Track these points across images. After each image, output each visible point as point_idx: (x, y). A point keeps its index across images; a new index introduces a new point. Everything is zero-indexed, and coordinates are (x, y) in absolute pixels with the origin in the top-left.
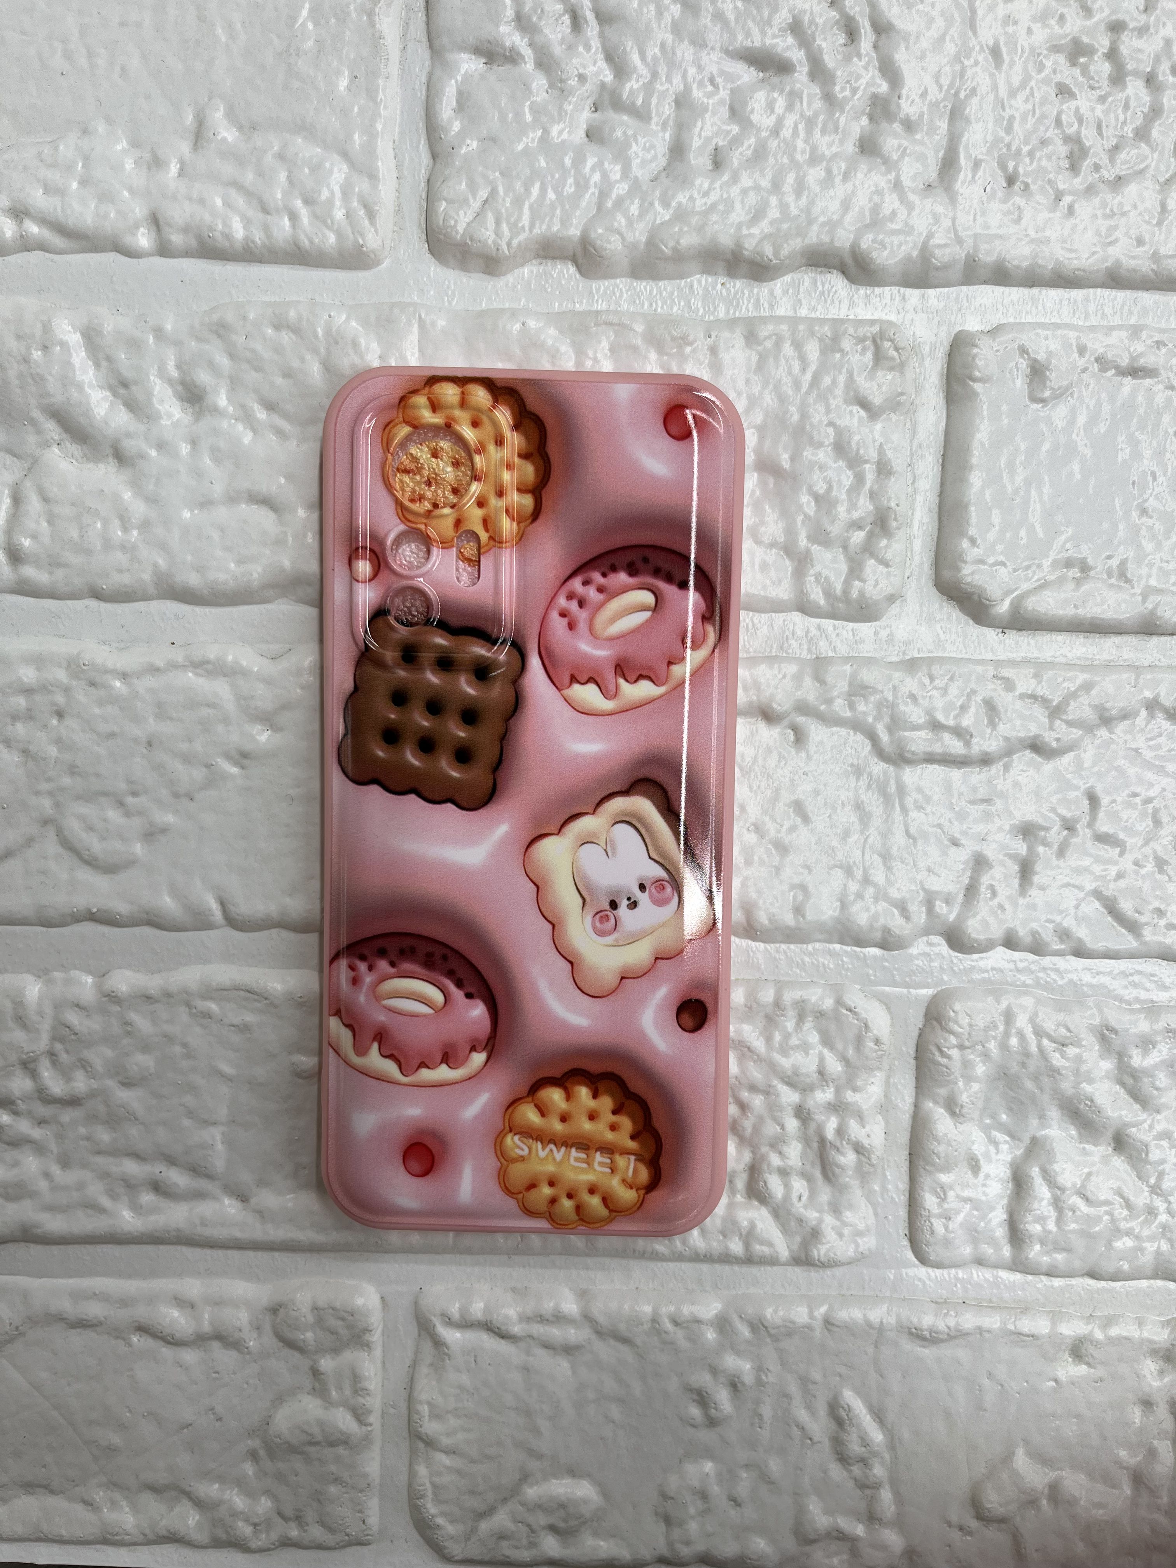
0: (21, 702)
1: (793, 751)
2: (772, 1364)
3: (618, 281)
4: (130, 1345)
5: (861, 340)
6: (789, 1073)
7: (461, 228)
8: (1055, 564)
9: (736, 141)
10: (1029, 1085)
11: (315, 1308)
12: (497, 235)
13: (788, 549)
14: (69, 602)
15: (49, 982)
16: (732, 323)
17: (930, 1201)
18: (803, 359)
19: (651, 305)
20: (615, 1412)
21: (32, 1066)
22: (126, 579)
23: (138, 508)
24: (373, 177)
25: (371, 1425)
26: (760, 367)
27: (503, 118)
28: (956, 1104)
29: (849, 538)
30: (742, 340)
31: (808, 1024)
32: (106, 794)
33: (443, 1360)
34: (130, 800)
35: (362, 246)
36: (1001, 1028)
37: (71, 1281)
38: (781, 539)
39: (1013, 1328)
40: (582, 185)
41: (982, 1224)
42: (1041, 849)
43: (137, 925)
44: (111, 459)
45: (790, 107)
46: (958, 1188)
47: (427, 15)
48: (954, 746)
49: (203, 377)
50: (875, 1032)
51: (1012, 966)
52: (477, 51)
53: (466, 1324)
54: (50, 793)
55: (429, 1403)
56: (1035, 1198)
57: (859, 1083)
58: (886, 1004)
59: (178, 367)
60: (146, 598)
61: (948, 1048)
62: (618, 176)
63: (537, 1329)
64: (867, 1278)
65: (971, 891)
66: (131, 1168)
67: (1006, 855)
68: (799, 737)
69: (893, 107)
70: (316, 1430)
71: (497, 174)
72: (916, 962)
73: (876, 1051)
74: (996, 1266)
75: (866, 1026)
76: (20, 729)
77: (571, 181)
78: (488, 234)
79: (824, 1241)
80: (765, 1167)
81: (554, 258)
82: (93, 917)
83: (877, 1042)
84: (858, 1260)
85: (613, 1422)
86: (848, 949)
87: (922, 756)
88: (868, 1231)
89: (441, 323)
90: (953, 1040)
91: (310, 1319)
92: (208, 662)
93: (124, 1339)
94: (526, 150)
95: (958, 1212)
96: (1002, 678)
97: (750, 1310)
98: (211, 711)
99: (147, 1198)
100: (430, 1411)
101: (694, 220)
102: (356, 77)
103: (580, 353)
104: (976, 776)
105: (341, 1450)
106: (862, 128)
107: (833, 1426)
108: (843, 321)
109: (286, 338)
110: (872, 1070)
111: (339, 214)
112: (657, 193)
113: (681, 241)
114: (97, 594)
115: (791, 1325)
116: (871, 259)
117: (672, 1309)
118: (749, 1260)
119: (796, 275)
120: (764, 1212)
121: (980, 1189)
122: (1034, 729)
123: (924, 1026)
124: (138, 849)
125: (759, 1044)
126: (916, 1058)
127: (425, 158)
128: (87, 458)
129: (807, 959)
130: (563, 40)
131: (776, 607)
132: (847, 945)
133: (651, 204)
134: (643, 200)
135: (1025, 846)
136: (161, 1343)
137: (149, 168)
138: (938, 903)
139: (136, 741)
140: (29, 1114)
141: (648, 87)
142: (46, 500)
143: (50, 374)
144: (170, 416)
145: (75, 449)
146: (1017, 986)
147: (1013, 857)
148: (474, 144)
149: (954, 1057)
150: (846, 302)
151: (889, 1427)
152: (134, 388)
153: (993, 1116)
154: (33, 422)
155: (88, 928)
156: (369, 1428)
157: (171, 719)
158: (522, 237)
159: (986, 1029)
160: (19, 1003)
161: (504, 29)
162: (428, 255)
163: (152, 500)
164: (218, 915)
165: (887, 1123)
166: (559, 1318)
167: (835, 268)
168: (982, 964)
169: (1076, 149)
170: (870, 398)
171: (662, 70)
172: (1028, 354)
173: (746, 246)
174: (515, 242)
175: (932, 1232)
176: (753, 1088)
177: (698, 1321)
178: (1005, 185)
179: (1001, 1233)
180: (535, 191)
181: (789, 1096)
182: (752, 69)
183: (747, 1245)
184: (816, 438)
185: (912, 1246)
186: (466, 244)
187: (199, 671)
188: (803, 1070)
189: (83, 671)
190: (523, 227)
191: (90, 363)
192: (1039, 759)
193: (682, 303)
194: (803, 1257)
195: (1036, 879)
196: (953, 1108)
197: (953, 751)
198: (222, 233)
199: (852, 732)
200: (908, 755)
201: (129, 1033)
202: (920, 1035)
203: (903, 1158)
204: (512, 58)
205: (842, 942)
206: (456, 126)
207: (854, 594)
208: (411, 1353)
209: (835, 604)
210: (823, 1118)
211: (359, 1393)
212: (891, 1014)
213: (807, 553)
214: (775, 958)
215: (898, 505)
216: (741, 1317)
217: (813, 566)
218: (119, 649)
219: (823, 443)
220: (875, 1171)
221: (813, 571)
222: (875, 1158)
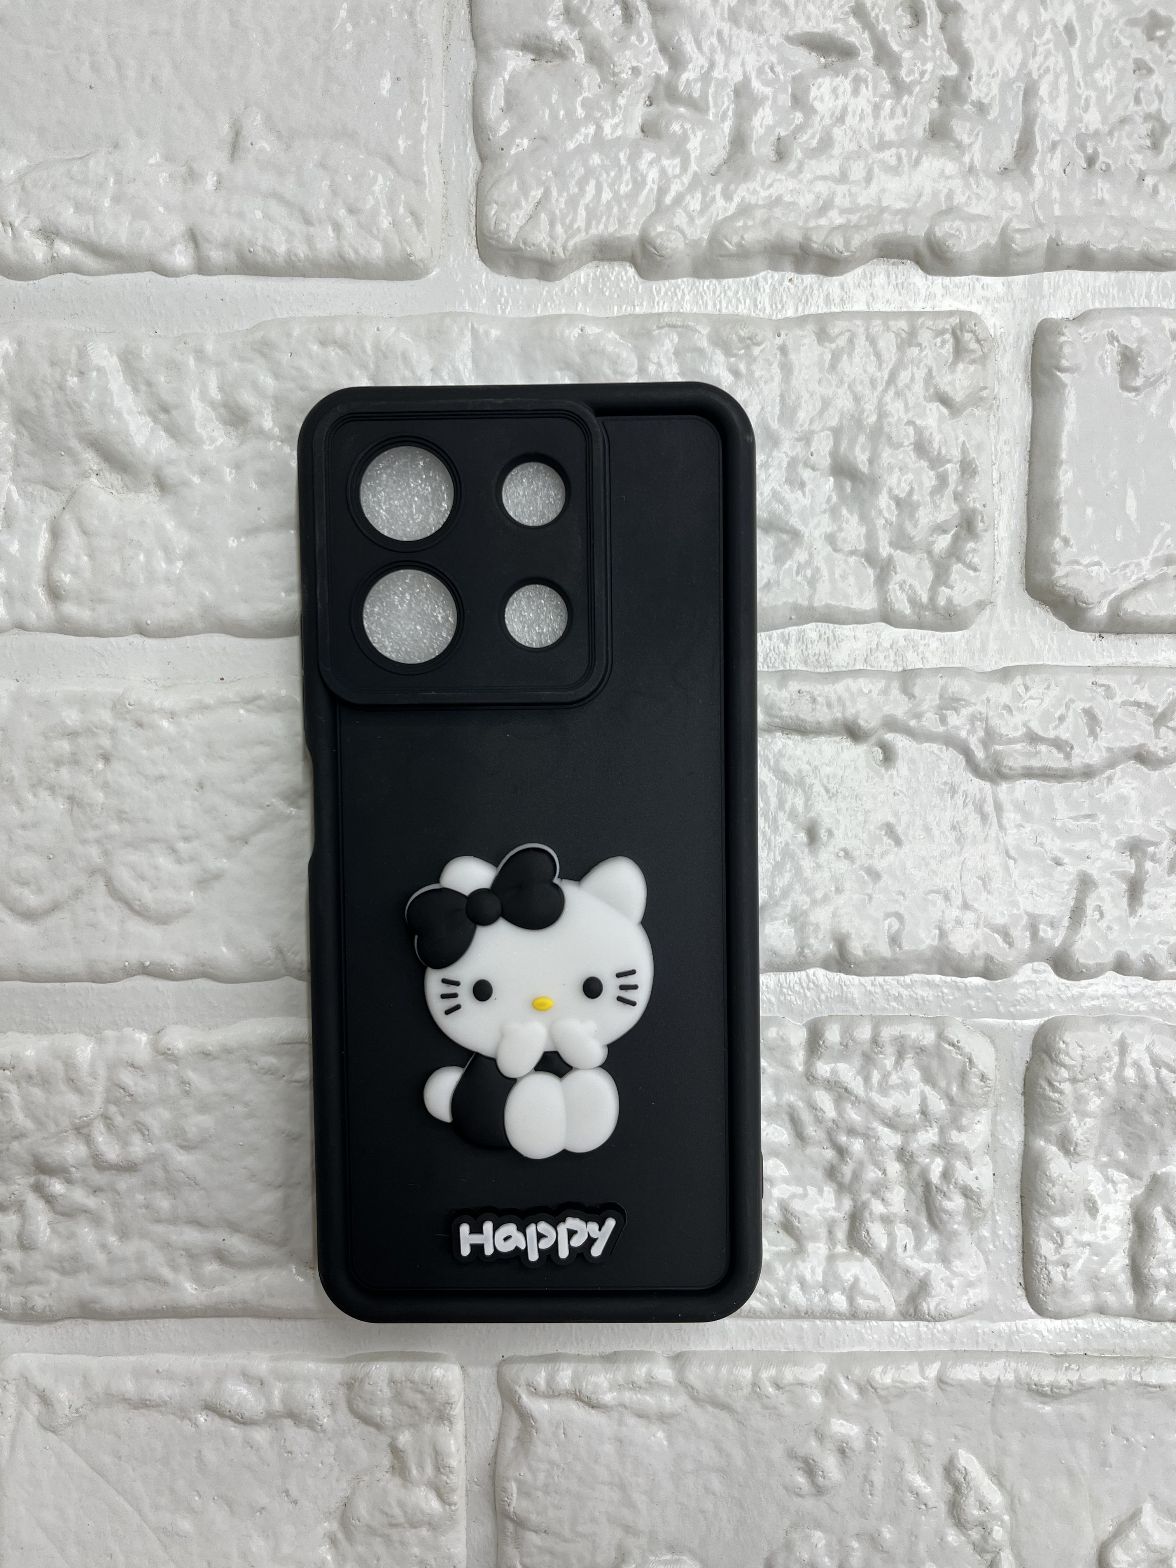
0: (64, 746)
1: (883, 770)
2: (882, 1427)
3: (679, 281)
4: (196, 1426)
5: (941, 333)
6: (890, 1114)
7: (513, 233)
8: (1155, 562)
9: (800, 129)
10: (1148, 1119)
11: (392, 1381)
12: (552, 237)
13: (870, 557)
14: (112, 639)
15: (101, 1041)
16: (802, 320)
17: (1046, 1247)
18: (878, 355)
19: (715, 305)
20: (716, 1483)
21: (85, 1131)
22: (173, 615)
23: (181, 540)
24: (419, 182)
25: (455, 1504)
26: (833, 366)
27: (554, 116)
28: (1070, 1142)
29: (933, 543)
30: (814, 337)
31: (909, 1061)
32: (155, 840)
33: (530, 1433)
34: (182, 846)
35: (410, 255)
36: (1116, 1059)
37: (133, 1358)
38: (862, 547)
39: (1139, 1380)
40: (639, 183)
41: (1103, 1270)
42: (1149, 865)
43: (191, 978)
44: (152, 488)
45: (856, 92)
46: (1075, 1233)
47: (471, 13)
48: (1055, 760)
49: (247, 398)
50: (980, 1067)
51: (1124, 991)
52: (525, 47)
53: (552, 1393)
54: (98, 841)
55: (517, 1480)
56: (1160, 1240)
57: (964, 1121)
58: (990, 1037)
59: (221, 389)
60: (193, 632)
61: (1060, 1082)
62: (677, 171)
63: (628, 1396)
64: (980, 1332)
65: (1077, 914)
66: (192, 1236)
67: (1113, 873)
68: (888, 755)
69: (964, 88)
70: (397, 1511)
71: (550, 173)
72: (1022, 991)
73: (981, 1088)
74: (1118, 1315)
75: (971, 1061)
76: (65, 773)
77: (627, 176)
78: (541, 238)
79: (933, 1293)
80: (867, 1215)
81: (611, 260)
82: (145, 971)
83: (983, 1077)
84: (971, 1313)
85: (714, 1494)
86: (948, 979)
87: (1020, 771)
88: (980, 1281)
89: (494, 333)
90: (1064, 1073)
91: (386, 1392)
92: (260, 697)
93: (190, 1420)
94: (579, 149)
95: (1077, 1258)
96: (1103, 685)
97: (857, 1371)
98: (264, 750)
99: (211, 1268)
100: (518, 1488)
101: (759, 214)
102: (398, 79)
103: (643, 359)
104: (1079, 789)
105: (424, 1532)
106: (931, 112)
107: (950, 1490)
108: (919, 314)
109: (333, 353)
110: (978, 1108)
111: (385, 223)
112: (719, 187)
113: (745, 236)
114: (142, 631)
115: (902, 1386)
116: (948, 247)
117: (773, 1372)
118: (854, 1315)
119: (867, 268)
120: (868, 1264)
121: (1100, 1233)
122: (1138, 739)
123: (1031, 1059)
124: (191, 895)
125: (856, 1085)
126: (1024, 1093)
127: (473, 160)
128: (127, 488)
129: (904, 991)
130: (614, 34)
131: (858, 618)
132: (947, 975)
133: (714, 199)
134: (704, 195)
135: (1133, 861)
136: (230, 1423)
137: (185, 182)
138: (1042, 926)
139: (186, 782)
140: (84, 1182)
141: (706, 78)
142: (85, 532)
143: (87, 401)
144: (213, 440)
145: (114, 479)
146: (1130, 1013)
147: (1122, 875)
148: (525, 142)
149: (1066, 1092)
150: (923, 292)
151: (1009, 1489)
152: (174, 413)
153: (1110, 1154)
154: (70, 452)
155: (141, 982)
156: (453, 1508)
157: (222, 758)
158: (577, 239)
159: (1100, 1060)
160: (69, 1065)
161: (551, 23)
162: (478, 263)
163: (196, 530)
164: (277, 965)
165: (995, 1162)
166: (652, 1384)
167: (908, 258)
168: (1090, 991)
169: (1157, 126)
170: (951, 393)
171: (720, 58)
172: (1118, 341)
173: (814, 238)
174: (571, 243)
175: (1050, 1281)
176: (852, 1132)
177: (802, 1385)
178: (1085, 166)
179: (1123, 1279)
180: (591, 189)
181: (890, 1139)
182: (813, 54)
183: (851, 1300)
184: (895, 440)
185: (1027, 1296)
186: (519, 249)
187: (250, 707)
188: (904, 1111)
189: (128, 712)
190: (579, 230)
191: (129, 388)
192: (1145, 770)
193: (748, 301)
194: (912, 1311)
195: (1146, 898)
196: (1066, 1144)
197: (1052, 764)
198: (263, 247)
199: (944, 748)
200: (1006, 771)
201: (187, 1093)
202: (1027, 1069)
203: (1015, 1201)
204: (561, 52)
205: (941, 972)
206: (504, 128)
207: (942, 602)
208: (495, 1426)
209: (922, 613)
210: (927, 1160)
211: (442, 1470)
212: (995, 1047)
213: (890, 560)
214: (870, 992)
215: (984, 506)
216: (847, 1378)
217: (896, 573)
218: (166, 688)
219: (903, 443)
220: (985, 1216)
221: (896, 578)
222: (984, 1202)
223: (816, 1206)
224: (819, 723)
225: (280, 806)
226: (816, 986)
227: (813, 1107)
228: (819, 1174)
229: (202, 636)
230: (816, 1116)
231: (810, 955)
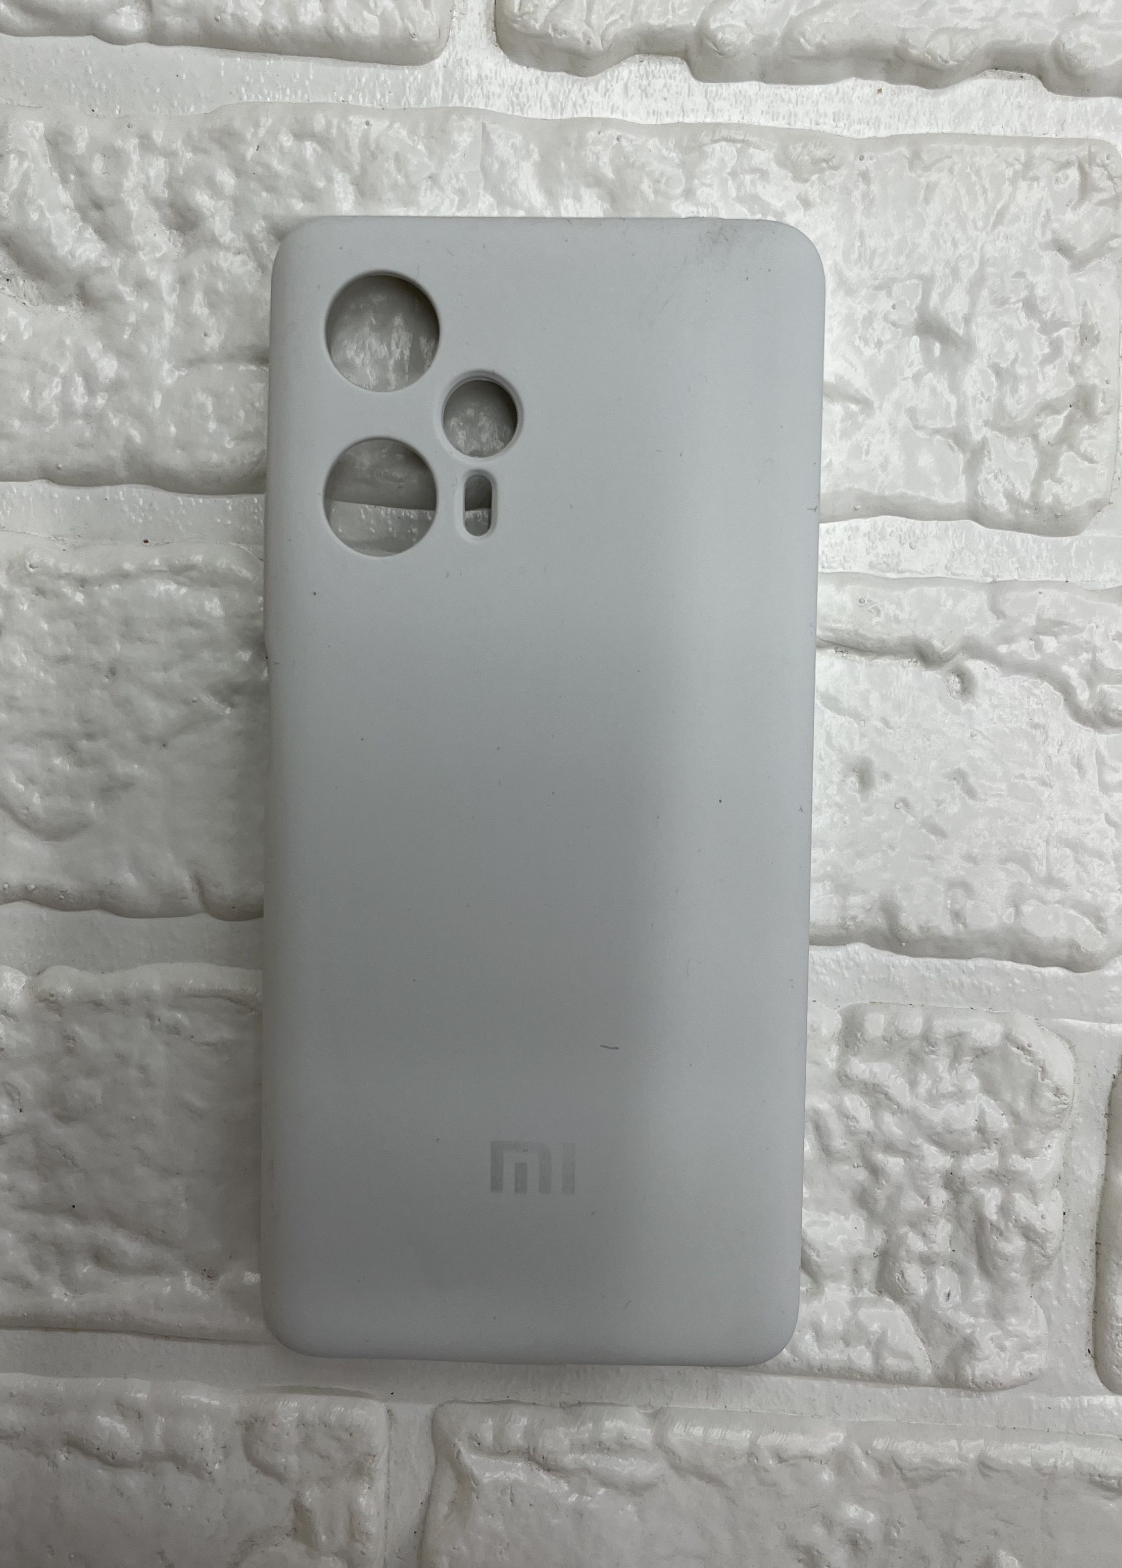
1: (959, 703)
2: (907, 1516)
3: (743, 82)
4: (55, 1465)
5: (1063, 165)
6: (939, 1129)
11: (302, 1423)
12: (588, 24)
13: (958, 438)
14: (13, 484)
16: (892, 140)
18: (984, 189)
19: (788, 117)
22: (91, 458)
23: (108, 366)
29: (1040, 425)
30: (906, 162)
31: (965, 1066)
33: (469, 1497)
34: (84, 744)
35: (413, 35)
38: (950, 425)
43: (85, 909)
44: (74, 301)
49: (201, 198)
50: (1055, 1078)
53: (501, 1450)
55: (450, 1554)
57: (1031, 1145)
58: (1070, 1043)
59: (169, 184)
60: (114, 481)
64: (1035, 1406)
66: (66, 1228)
68: (966, 686)
72: (1113, 987)
73: (1056, 1104)
75: (1043, 1070)
78: (576, 24)
79: (980, 1355)
80: (902, 1253)
81: (659, 54)
82: (29, 896)
83: (1057, 1091)
84: (1026, 1383)
86: (1023, 967)
88: (1039, 1343)
91: (294, 1437)
92: (191, 567)
93: (48, 1458)
97: (879, 1444)
98: (194, 633)
99: (85, 1269)
103: (692, 178)
108: (1038, 141)
109: (310, 148)
110: (1049, 1129)
113: (828, 36)
114: (51, 476)
115: (935, 1467)
117: (777, 1440)
118: (880, 1377)
119: (979, 81)
120: (899, 1312)
123: (1119, 1073)
124: (92, 808)
125: (900, 1090)
126: (1108, 1115)
128: (43, 298)
129: (965, 979)
131: (940, 513)
132: (1022, 963)
136: (97, 1463)
139: (95, 667)
144: (155, 248)
145: (29, 287)
152: (110, 211)
155: (21, 910)
157: (141, 639)
158: (621, 27)
162: (495, 48)
163: (125, 355)
164: (193, 899)
165: (1066, 1200)
166: (623, 1446)
167: (1028, 72)
170: (1074, 242)
173: (913, 42)
174: (611, 34)
176: (890, 1148)
177: (810, 1458)
181: (937, 1160)
183: (877, 1357)
184: (1000, 293)
185: (1096, 1366)
186: (547, 36)
187: (181, 579)
188: (957, 1126)
189: (29, 575)
191: (58, 179)
194: (952, 1376)
198: (232, 15)
199: (1039, 681)
200: (1111, 715)
201: (70, 1051)
202: (1114, 1085)
203: (1088, 1248)
205: (1014, 958)
207: (1047, 499)
208: (425, 1487)
209: (1021, 512)
210: (982, 1190)
211: (357, 1537)
212: (1075, 1055)
213: (983, 443)
214: (923, 976)
215: (1107, 382)
216: (867, 1453)
217: (990, 460)
218: (75, 547)
219: (1009, 298)
220: (1051, 1264)
221: (989, 464)
222: (1051, 1246)
223: (839, 1237)
224: (883, 641)
225: (209, 702)
226: (857, 965)
227: (845, 1115)
228: (845, 1198)
229: (125, 487)
230: (847, 1127)
231: (852, 928)
